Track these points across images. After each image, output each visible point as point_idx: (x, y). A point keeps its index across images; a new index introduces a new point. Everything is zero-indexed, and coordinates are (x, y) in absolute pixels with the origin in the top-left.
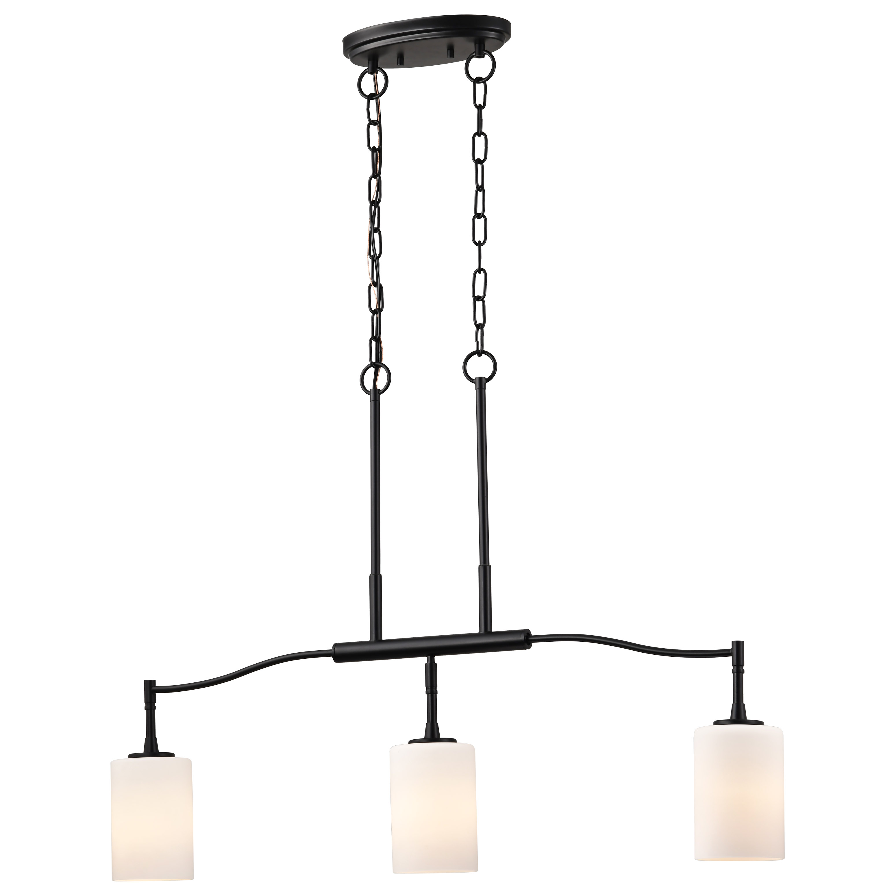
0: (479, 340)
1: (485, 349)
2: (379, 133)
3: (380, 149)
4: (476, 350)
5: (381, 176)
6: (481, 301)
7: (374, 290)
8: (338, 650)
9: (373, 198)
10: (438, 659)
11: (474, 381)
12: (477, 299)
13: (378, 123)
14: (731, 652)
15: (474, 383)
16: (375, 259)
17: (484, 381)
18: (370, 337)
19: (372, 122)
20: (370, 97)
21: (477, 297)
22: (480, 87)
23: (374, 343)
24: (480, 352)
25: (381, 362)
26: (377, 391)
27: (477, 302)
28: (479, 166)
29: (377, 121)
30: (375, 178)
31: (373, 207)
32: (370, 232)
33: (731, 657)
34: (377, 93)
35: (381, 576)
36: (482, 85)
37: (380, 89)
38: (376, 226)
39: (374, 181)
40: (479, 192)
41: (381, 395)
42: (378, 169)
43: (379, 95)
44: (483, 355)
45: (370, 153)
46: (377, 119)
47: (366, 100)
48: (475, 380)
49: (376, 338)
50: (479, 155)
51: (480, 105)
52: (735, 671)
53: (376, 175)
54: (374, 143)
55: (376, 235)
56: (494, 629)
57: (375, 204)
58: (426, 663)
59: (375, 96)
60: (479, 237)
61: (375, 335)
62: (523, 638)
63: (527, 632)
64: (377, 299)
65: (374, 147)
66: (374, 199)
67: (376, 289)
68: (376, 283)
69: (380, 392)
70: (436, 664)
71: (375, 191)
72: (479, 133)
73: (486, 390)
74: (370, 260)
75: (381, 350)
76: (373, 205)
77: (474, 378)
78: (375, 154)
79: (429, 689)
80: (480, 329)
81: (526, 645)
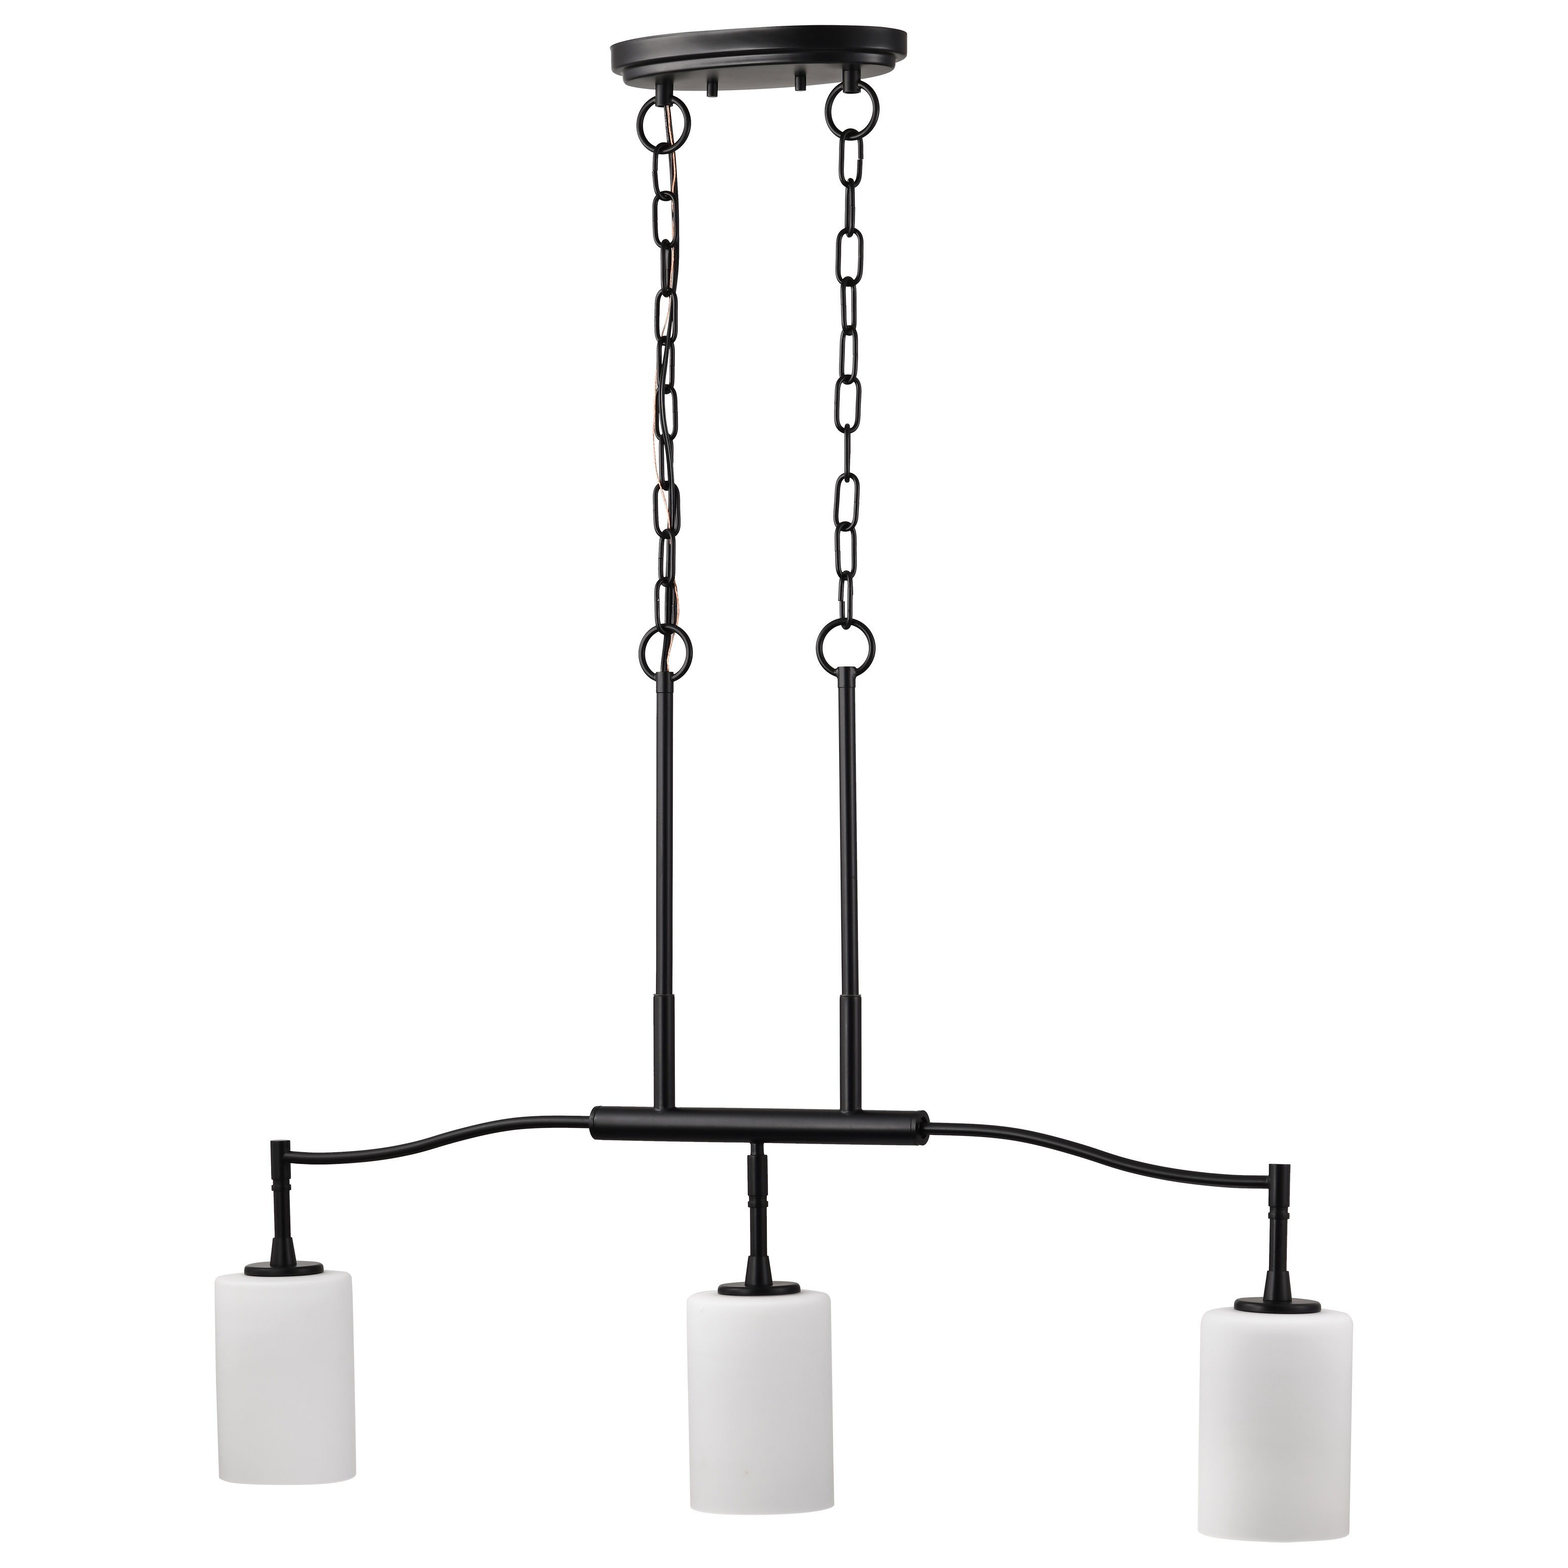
0: (846, 599)
1: (854, 617)
2: (674, 214)
3: (676, 243)
4: (839, 618)
5: (677, 293)
6: (850, 532)
7: (664, 495)
8: (599, 1119)
9: (664, 332)
10: (769, 1148)
11: (835, 672)
12: (842, 527)
13: (672, 196)
14: (1267, 1182)
15: (835, 675)
16: (666, 441)
17: (852, 672)
18: (657, 579)
19: (661, 196)
20: (659, 150)
21: (843, 525)
22: (851, 146)
23: (663, 589)
24: (846, 622)
25: (675, 625)
26: (669, 676)
27: (842, 533)
28: (848, 290)
29: (670, 193)
30: (666, 296)
31: (663, 347)
32: (658, 392)
33: (1267, 1190)
34: (672, 144)
35: (673, 997)
36: (855, 143)
37: (677, 137)
38: (667, 382)
39: (665, 302)
40: (847, 336)
41: (674, 682)
42: (672, 279)
43: (674, 147)
44: (852, 627)
45: (659, 250)
46: (671, 190)
47: (651, 154)
48: (837, 671)
49: (667, 581)
50: (849, 270)
51: (851, 180)
52: (1274, 1214)
53: (668, 290)
54: (666, 234)
55: (668, 398)
56: (865, 1106)
57: (666, 342)
58: (750, 1154)
59: (667, 148)
60: (847, 418)
61: (665, 576)
62: (914, 1127)
63: (921, 1117)
64: (670, 510)
65: (666, 241)
66: (665, 334)
67: (666, 493)
68: (668, 485)
69: (674, 677)
70: (767, 1156)
71: (667, 319)
72: (850, 230)
73: (856, 688)
74: (657, 442)
75: (675, 602)
76: (664, 343)
77: (835, 667)
78: (667, 252)
79: (754, 1200)
80: (847, 580)
81: (919, 1137)
